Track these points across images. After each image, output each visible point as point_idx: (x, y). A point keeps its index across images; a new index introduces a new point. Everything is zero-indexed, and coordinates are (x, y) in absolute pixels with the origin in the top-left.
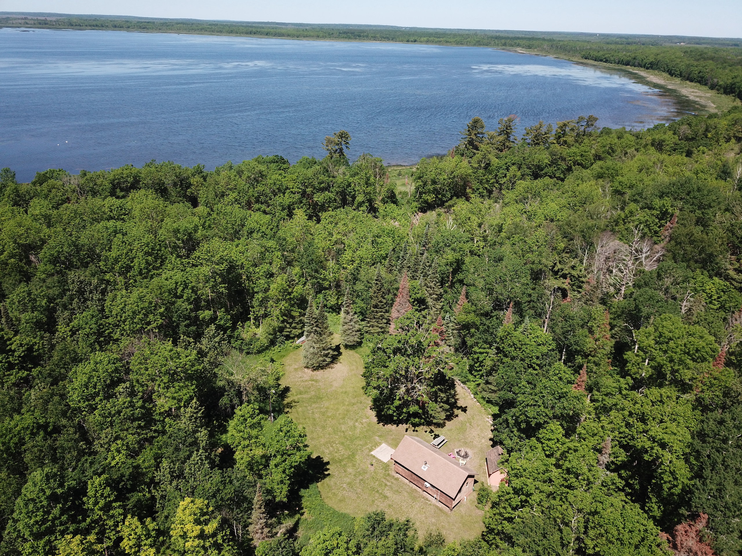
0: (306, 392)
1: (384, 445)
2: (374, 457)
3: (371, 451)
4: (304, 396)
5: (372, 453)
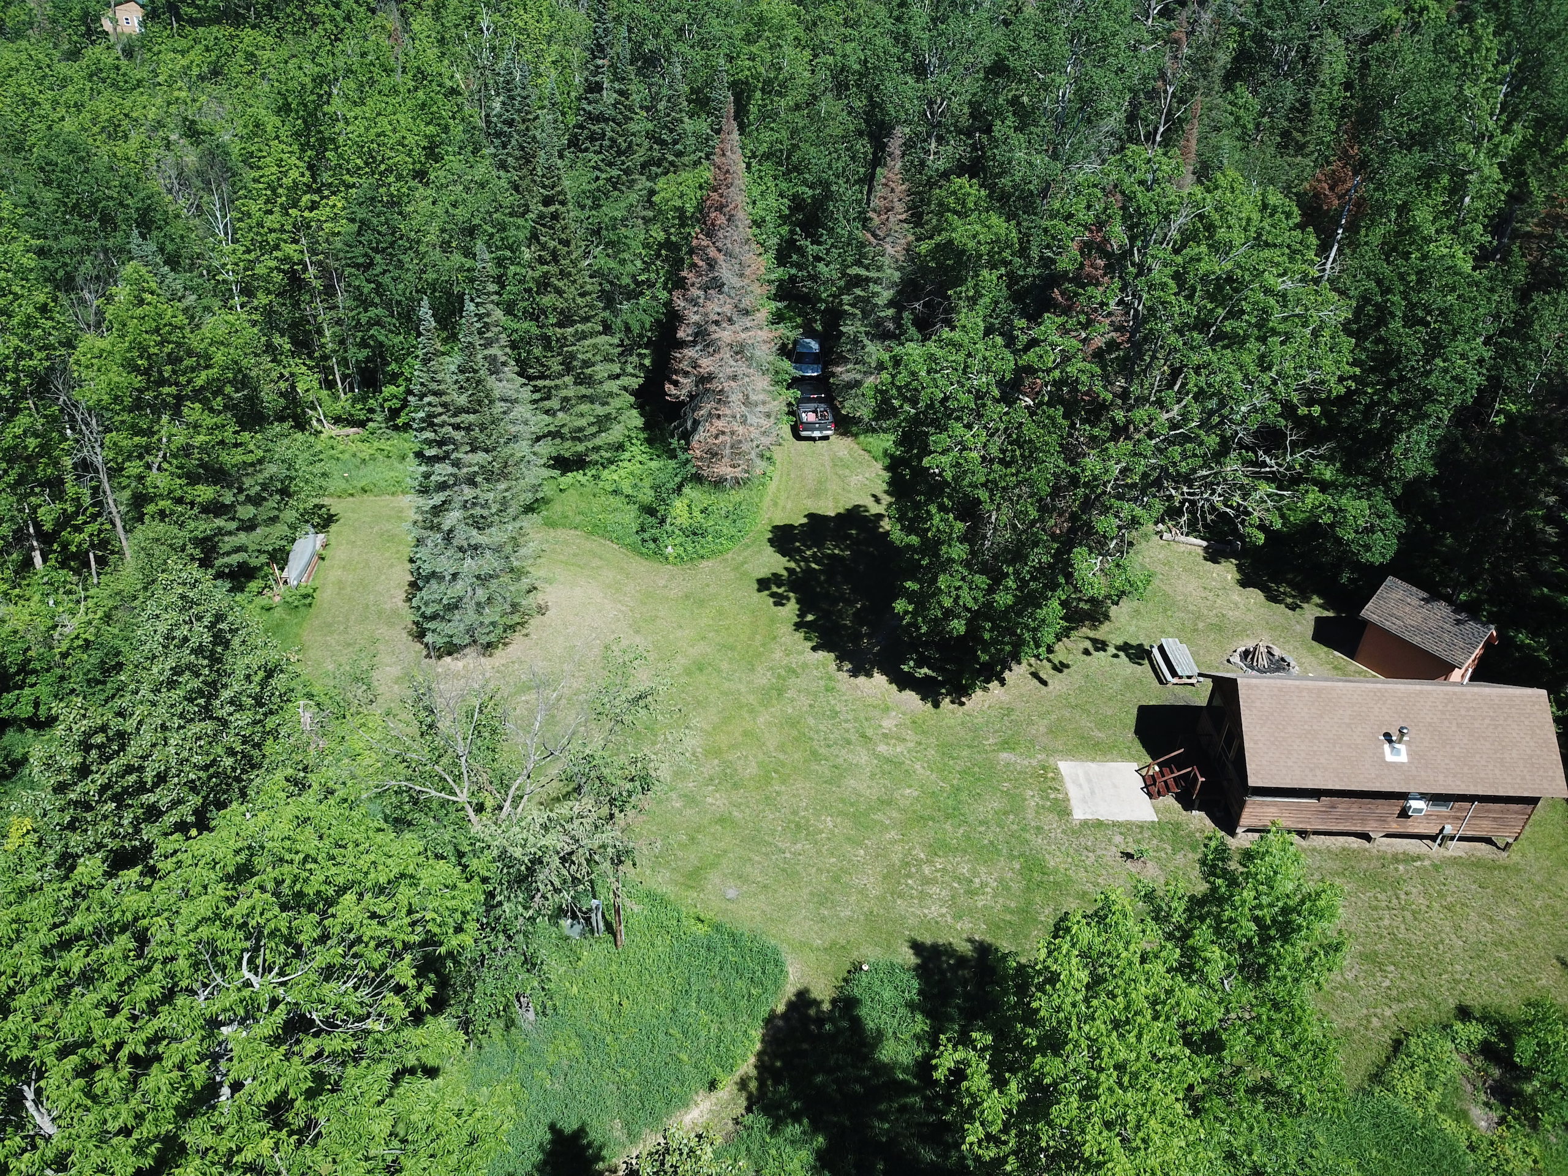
1: (1065, 767)
2: (1099, 824)
3: (1062, 810)
5: (1078, 814)
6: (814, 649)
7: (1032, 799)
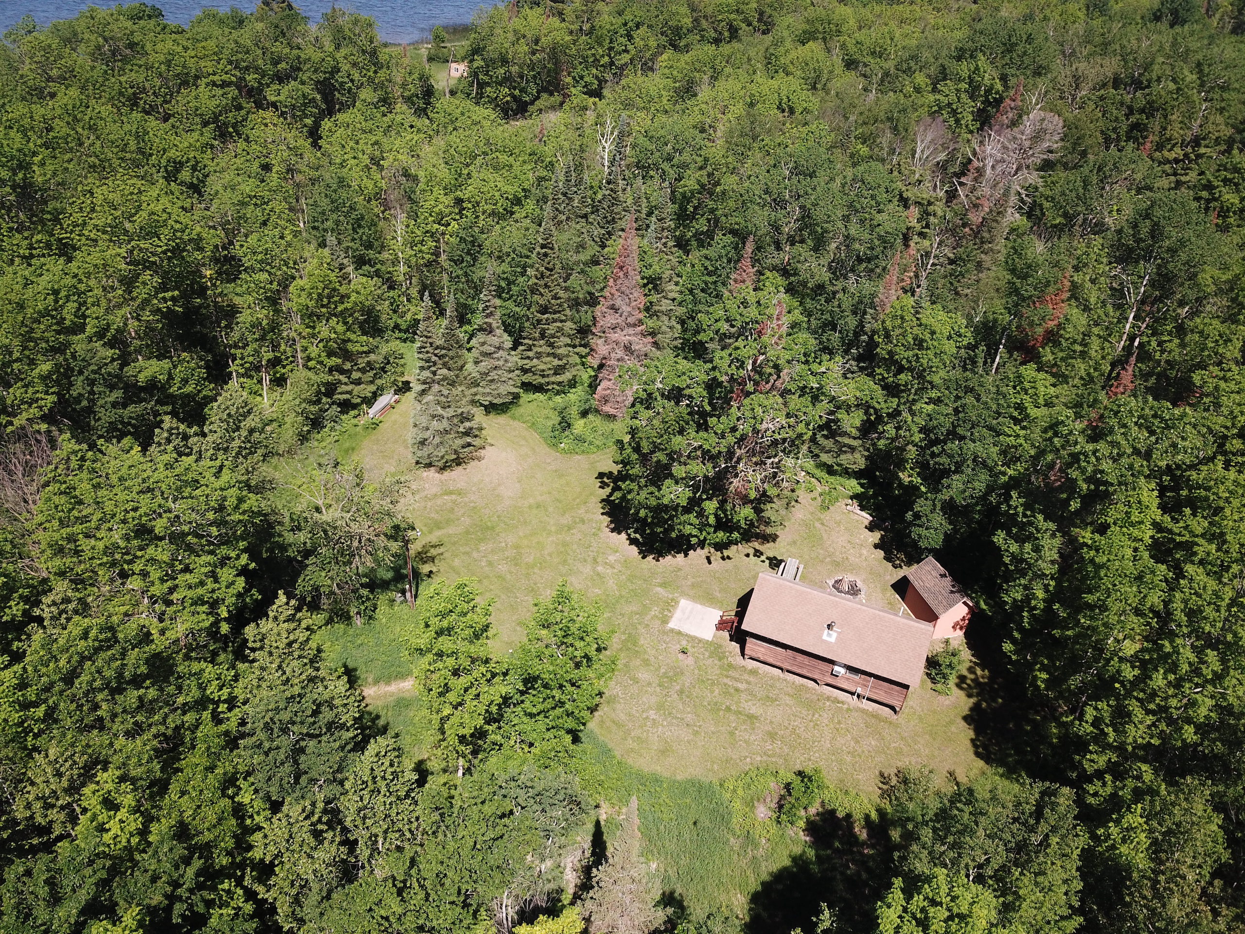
0: (448, 522)
1: (683, 603)
2: (679, 633)
3: (665, 621)
4: (451, 530)
5: (672, 625)
6: (602, 514)
7: (655, 611)
